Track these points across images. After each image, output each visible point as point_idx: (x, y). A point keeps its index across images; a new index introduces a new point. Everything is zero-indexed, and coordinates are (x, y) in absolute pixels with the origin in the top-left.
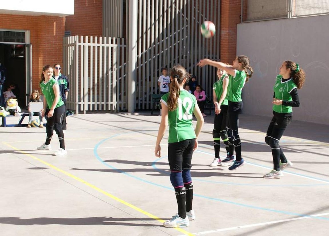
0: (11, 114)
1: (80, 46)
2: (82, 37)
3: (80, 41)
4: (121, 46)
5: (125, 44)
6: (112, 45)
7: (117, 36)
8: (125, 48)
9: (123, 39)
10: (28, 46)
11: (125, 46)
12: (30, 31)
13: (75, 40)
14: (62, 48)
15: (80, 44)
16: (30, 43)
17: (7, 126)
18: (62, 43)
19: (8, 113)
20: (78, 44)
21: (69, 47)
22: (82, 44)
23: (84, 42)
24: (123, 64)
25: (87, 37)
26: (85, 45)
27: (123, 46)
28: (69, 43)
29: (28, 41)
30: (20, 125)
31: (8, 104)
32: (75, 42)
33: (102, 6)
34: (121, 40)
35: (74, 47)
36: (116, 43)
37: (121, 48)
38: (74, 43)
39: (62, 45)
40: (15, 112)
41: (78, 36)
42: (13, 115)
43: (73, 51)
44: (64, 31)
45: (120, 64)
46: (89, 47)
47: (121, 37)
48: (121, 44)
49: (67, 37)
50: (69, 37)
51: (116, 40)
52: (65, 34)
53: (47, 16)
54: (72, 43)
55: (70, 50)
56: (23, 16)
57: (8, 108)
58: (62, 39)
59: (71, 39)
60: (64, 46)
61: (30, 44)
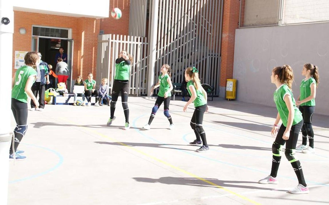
0: (60, 95)
1: (112, 42)
2: (114, 35)
3: (112, 39)
4: (144, 43)
5: (147, 42)
6: (137, 43)
7: (141, 36)
8: (147, 45)
9: (146, 38)
10: (71, 41)
11: (147, 44)
12: (72, 29)
13: (109, 38)
14: (97, 44)
15: (112, 41)
16: (71, 39)
17: (57, 104)
18: (97, 39)
19: (58, 94)
20: (111, 41)
21: (103, 43)
22: (114, 41)
23: (116, 39)
24: (145, 57)
25: (118, 36)
26: (116, 42)
27: (146, 43)
28: (103, 40)
29: (70, 37)
30: (66, 103)
31: (59, 86)
32: (109, 39)
33: (129, 11)
34: (144, 38)
35: (107, 43)
36: (140, 41)
37: (144, 45)
38: (107, 39)
39: (97, 41)
40: (64, 93)
41: (111, 35)
42: (62, 96)
43: (107, 47)
44: (99, 30)
45: (143, 58)
46: (119, 43)
47: (144, 37)
48: (144, 42)
49: (102, 35)
50: (103, 35)
51: (141, 39)
52: (100, 33)
53: (87, 18)
54: (106, 40)
55: (104, 46)
56: (68, 17)
57: (58, 90)
58: (97, 36)
59: (105, 37)
60: (99, 42)
61: (73, 39)
